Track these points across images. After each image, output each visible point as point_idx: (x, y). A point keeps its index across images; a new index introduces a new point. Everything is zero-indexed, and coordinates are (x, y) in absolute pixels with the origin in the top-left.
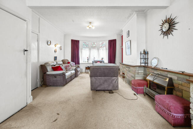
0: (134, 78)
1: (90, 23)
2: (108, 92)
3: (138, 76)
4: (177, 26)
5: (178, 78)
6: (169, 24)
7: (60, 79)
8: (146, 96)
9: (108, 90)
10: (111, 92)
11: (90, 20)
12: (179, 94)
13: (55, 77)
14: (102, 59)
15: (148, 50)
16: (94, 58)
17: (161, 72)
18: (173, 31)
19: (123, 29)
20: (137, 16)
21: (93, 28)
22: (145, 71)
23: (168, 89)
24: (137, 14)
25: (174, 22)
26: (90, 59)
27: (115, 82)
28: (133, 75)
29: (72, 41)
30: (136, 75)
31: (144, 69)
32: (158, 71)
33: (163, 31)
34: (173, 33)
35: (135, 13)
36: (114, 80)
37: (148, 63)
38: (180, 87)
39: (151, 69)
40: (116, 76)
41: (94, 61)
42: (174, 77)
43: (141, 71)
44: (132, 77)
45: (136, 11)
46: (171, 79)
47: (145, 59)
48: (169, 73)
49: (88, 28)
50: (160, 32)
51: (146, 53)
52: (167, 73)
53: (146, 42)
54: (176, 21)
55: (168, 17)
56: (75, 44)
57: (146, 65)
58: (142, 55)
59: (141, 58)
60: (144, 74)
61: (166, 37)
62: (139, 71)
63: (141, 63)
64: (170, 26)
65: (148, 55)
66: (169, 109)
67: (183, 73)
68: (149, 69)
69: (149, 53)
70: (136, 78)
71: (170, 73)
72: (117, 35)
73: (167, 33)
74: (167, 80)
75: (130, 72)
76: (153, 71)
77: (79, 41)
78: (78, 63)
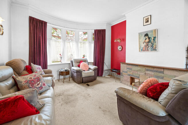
19: (126, 15)
29: (32, 19)
77: (47, 23)
78: (45, 66)
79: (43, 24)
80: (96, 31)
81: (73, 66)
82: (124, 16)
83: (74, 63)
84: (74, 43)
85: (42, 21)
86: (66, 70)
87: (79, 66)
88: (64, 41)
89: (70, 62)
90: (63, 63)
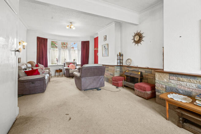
0: (113, 75)
1: (71, 23)
2: (95, 90)
3: (117, 73)
4: (144, 39)
5: (145, 71)
6: (139, 36)
7: (39, 85)
8: (125, 88)
9: (96, 88)
10: (98, 89)
11: (72, 20)
12: (146, 81)
13: (32, 83)
14: (74, 60)
15: (123, 53)
16: (65, 59)
17: (134, 68)
18: (141, 41)
19: (98, 33)
20: (115, 25)
21: (74, 28)
22: (121, 69)
23: (140, 79)
24: (115, 24)
25: (142, 36)
26: (59, 61)
27: (102, 80)
28: (112, 73)
29: (38, 38)
30: (115, 73)
31: (120, 68)
32: (132, 68)
33: (135, 41)
34: (141, 42)
35: (114, 22)
36: (101, 78)
37: (122, 63)
38: (147, 77)
39: (126, 67)
40: (103, 74)
41: (66, 63)
42: (143, 71)
43: (118, 69)
44: (111, 75)
45: (115, 22)
46: (141, 73)
47: (120, 60)
48: (139, 69)
49: (67, 28)
50: (133, 41)
51: (121, 55)
52: (138, 69)
53: (121, 47)
54: (143, 35)
55: (139, 32)
56: (42, 43)
57: (121, 64)
58: (118, 57)
59: (118, 59)
60: (120, 72)
61: (136, 45)
62: (117, 70)
63: (117, 63)
64: (140, 38)
65: (123, 57)
66: (145, 90)
67: (148, 68)
68: (124, 67)
69: (123, 55)
70: (115, 76)
71: (141, 69)
72: (90, 37)
73: (138, 42)
74: (140, 73)
75: (108, 71)
76: (128, 69)
77: (47, 39)
78: (46, 66)
79: (45, 40)
80: (82, 42)
81: (65, 66)
82: (97, 34)
83: (66, 65)
84: (67, 51)
85: (45, 38)
86: (60, 69)
87: (68, 67)
88: (60, 50)
89: (63, 64)
90: (59, 64)
